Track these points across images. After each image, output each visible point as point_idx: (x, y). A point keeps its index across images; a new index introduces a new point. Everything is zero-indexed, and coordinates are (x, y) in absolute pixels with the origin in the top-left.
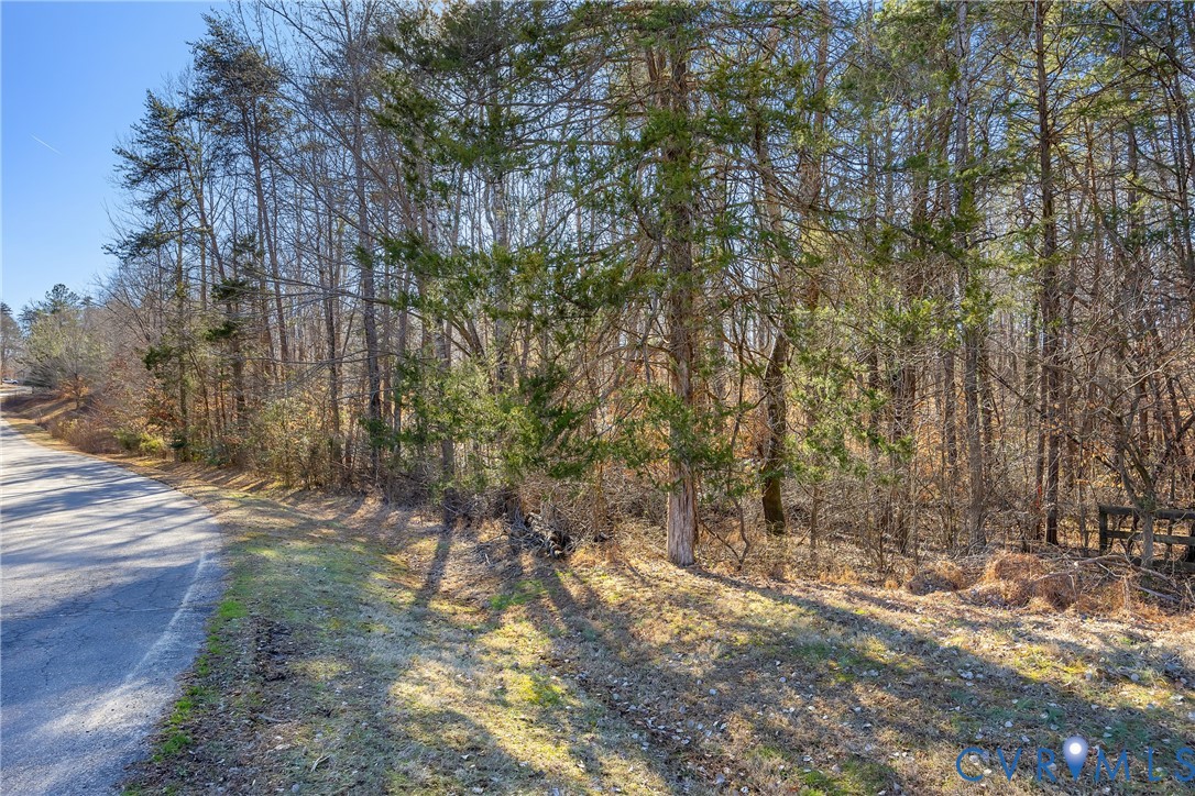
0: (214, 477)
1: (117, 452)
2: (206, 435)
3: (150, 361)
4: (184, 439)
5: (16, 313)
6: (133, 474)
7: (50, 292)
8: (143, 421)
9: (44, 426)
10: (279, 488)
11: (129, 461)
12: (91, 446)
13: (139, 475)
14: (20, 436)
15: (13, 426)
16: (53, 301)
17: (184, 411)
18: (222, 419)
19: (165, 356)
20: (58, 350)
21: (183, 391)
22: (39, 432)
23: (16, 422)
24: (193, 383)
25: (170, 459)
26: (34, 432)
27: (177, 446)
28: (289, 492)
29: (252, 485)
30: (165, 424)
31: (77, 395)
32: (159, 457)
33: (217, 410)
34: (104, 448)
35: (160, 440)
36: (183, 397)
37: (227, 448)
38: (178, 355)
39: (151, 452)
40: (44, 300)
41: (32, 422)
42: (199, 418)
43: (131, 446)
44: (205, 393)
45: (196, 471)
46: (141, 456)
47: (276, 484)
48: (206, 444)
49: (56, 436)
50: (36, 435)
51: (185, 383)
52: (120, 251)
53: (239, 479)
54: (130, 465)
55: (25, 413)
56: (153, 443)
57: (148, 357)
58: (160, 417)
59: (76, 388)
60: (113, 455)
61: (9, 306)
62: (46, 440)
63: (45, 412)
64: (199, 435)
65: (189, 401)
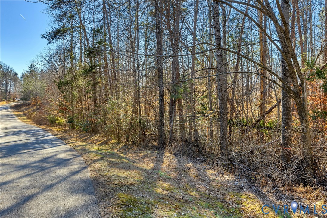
0: (85, 136)
1: (49, 125)
2: (81, 118)
3: (60, 86)
4: (73, 120)
5: (19, 75)
6: (50, 134)
7: (29, 67)
8: (57, 112)
9: (25, 114)
10: (115, 143)
11: (51, 128)
12: (39, 122)
13: (53, 135)
14: (16, 118)
15: (15, 114)
16: (30, 70)
17: (73, 108)
18: (88, 111)
19: (65, 84)
20: (31, 87)
21: (72, 99)
22: (23, 116)
23: (16, 113)
24: (77, 95)
25: (67, 128)
26: (22, 116)
27: (70, 122)
28: (120, 146)
29: (102, 141)
30: (65, 113)
31: (37, 103)
32: (64, 127)
33: (86, 107)
34: (44, 123)
35: (64, 120)
36: (72, 101)
37: (90, 123)
38: (71, 83)
39: (60, 125)
40: (27, 70)
41: (22, 113)
42: (79, 110)
43: (53, 122)
44: (81, 100)
45: (77, 134)
46: (57, 126)
47: (113, 141)
48: (81, 121)
49: (28, 118)
50: (22, 118)
51: (73, 95)
52: (47, 37)
53: (96, 138)
54: (51, 130)
55: (20, 110)
56: (61, 121)
57: (59, 84)
58: (64, 110)
59: (36, 101)
60: (47, 126)
61: (17, 73)
62: (25, 119)
63: (26, 110)
64: (78, 118)
65: (75, 103)
